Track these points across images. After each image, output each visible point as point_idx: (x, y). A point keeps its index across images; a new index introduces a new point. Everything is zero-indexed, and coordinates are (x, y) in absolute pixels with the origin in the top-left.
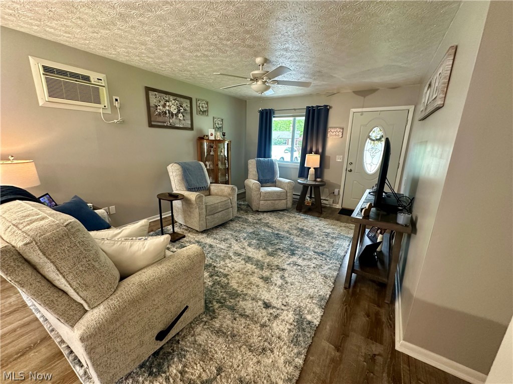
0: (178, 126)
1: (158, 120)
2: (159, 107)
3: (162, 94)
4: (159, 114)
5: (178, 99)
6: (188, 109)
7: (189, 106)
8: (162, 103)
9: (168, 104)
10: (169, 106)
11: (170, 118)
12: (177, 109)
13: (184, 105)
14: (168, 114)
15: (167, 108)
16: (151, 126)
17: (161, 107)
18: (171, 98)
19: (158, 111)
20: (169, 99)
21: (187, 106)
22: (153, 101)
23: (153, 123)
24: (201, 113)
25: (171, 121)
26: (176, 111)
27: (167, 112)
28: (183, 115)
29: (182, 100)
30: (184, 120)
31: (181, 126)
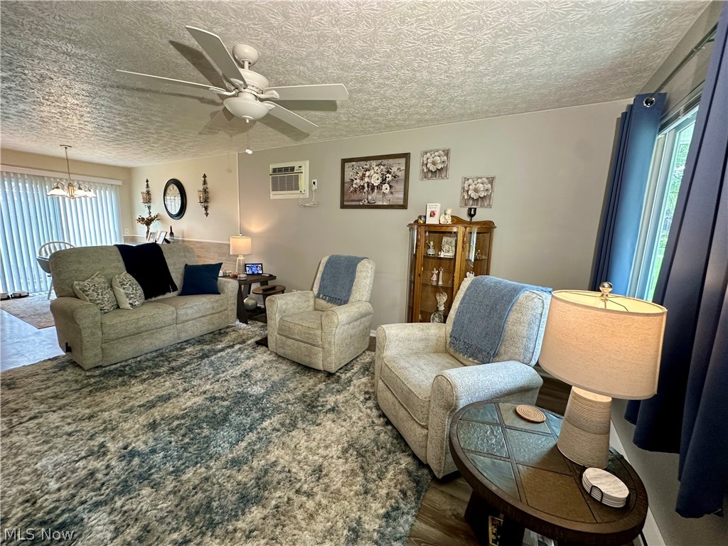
0: (380, 203)
1: (352, 198)
2: (355, 181)
3: (361, 162)
4: (355, 190)
5: (385, 162)
6: (401, 174)
7: (403, 168)
8: (360, 174)
9: (367, 173)
10: (369, 176)
11: (369, 193)
12: (380, 179)
13: (394, 169)
14: (366, 189)
15: (366, 180)
16: (343, 206)
17: (358, 181)
18: (374, 163)
19: (354, 186)
20: (371, 166)
21: (399, 169)
22: (349, 174)
23: (345, 203)
24: (430, 175)
25: (370, 198)
26: (379, 181)
27: (366, 185)
28: (391, 187)
29: (391, 161)
30: (392, 193)
31: (384, 204)
